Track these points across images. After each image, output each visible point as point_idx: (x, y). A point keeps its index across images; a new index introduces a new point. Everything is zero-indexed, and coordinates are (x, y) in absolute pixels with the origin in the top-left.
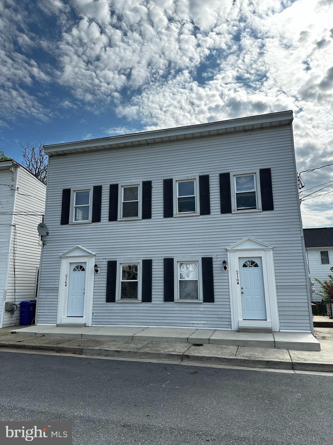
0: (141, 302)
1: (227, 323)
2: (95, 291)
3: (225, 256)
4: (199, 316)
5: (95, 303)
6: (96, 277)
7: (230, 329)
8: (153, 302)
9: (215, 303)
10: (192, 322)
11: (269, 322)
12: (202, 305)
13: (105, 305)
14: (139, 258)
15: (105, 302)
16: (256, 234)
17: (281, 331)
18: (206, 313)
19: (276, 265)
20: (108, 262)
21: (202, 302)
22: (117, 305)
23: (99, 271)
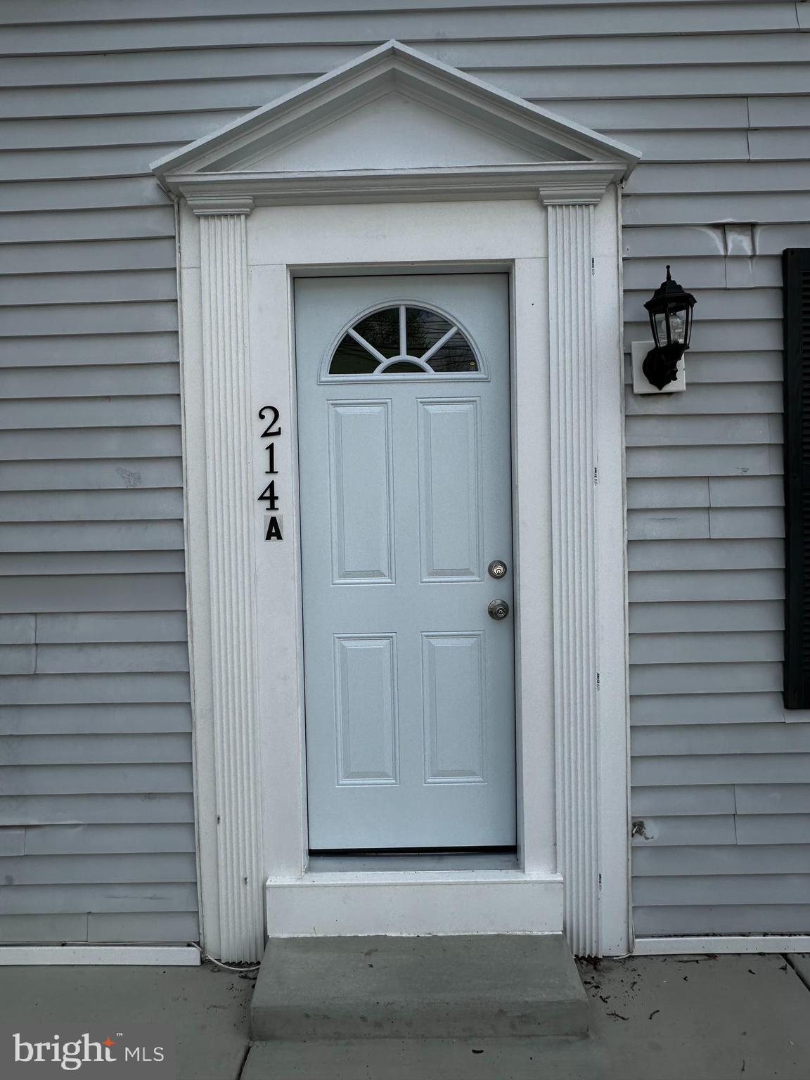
13: (773, 741)
15: (767, 710)
20: (790, 259)
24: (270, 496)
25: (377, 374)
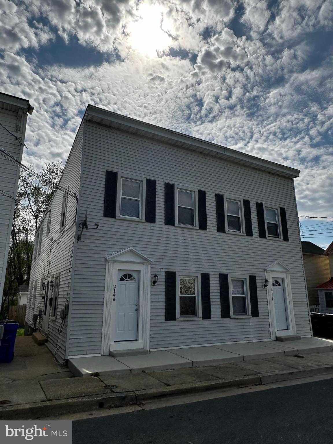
0: (201, 319)
1: (268, 334)
3: (264, 276)
4: (249, 330)
6: (153, 290)
7: (270, 340)
8: (212, 319)
9: (259, 318)
10: (244, 336)
12: (251, 320)
13: (164, 324)
15: (164, 321)
18: (254, 327)
20: (166, 272)
21: (251, 317)
22: (177, 323)
23: (157, 282)
24: (114, 295)
25: (125, 281)
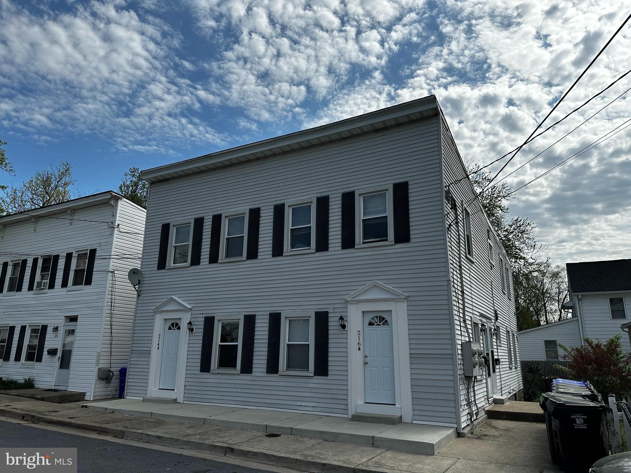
0: (239, 373)
1: (343, 407)
2: (189, 357)
3: (345, 310)
4: (308, 395)
5: (188, 372)
6: (191, 338)
7: (346, 416)
8: (254, 374)
9: (329, 377)
10: (299, 403)
11: (398, 408)
12: (312, 380)
13: (199, 376)
14: (241, 313)
15: (199, 372)
16: (386, 277)
17: (414, 422)
18: (317, 391)
19: (411, 322)
20: (205, 317)
21: (312, 375)
22: (212, 376)
23: (194, 330)
24: (158, 344)
25: (172, 330)
